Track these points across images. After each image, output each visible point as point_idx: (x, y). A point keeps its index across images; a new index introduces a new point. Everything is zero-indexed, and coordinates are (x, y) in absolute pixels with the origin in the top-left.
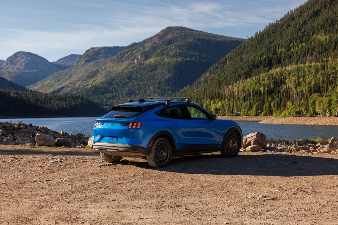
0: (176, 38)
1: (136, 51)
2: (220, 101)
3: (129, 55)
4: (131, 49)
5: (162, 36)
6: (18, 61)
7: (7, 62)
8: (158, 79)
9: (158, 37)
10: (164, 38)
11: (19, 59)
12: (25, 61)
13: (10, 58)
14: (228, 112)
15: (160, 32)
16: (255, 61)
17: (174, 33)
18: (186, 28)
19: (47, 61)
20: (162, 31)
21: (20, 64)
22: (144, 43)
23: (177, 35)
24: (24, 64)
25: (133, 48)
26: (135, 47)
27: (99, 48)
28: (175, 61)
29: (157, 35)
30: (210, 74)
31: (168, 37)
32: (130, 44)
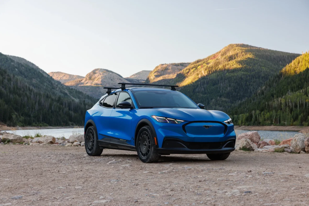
0: (237, 54)
1: (200, 67)
2: (269, 112)
3: (194, 71)
4: (195, 65)
5: (224, 53)
6: (95, 77)
7: (86, 78)
8: (219, 92)
9: (220, 54)
10: (226, 55)
11: (96, 75)
12: (102, 77)
13: (89, 75)
14: (275, 123)
15: (223, 49)
16: (306, 76)
17: (235, 49)
18: (247, 45)
19: (121, 77)
20: (224, 48)
21: (97, 80)
22: (208, 59)
23: (238, 52)
24: (100, 80)
25: (198, 64)
26: (200, 63)
27: (167, 64)
28: (235, 76)
29: (220, 52)
30: (266, 87)
31: (230, 53)
32: (195, 61)
